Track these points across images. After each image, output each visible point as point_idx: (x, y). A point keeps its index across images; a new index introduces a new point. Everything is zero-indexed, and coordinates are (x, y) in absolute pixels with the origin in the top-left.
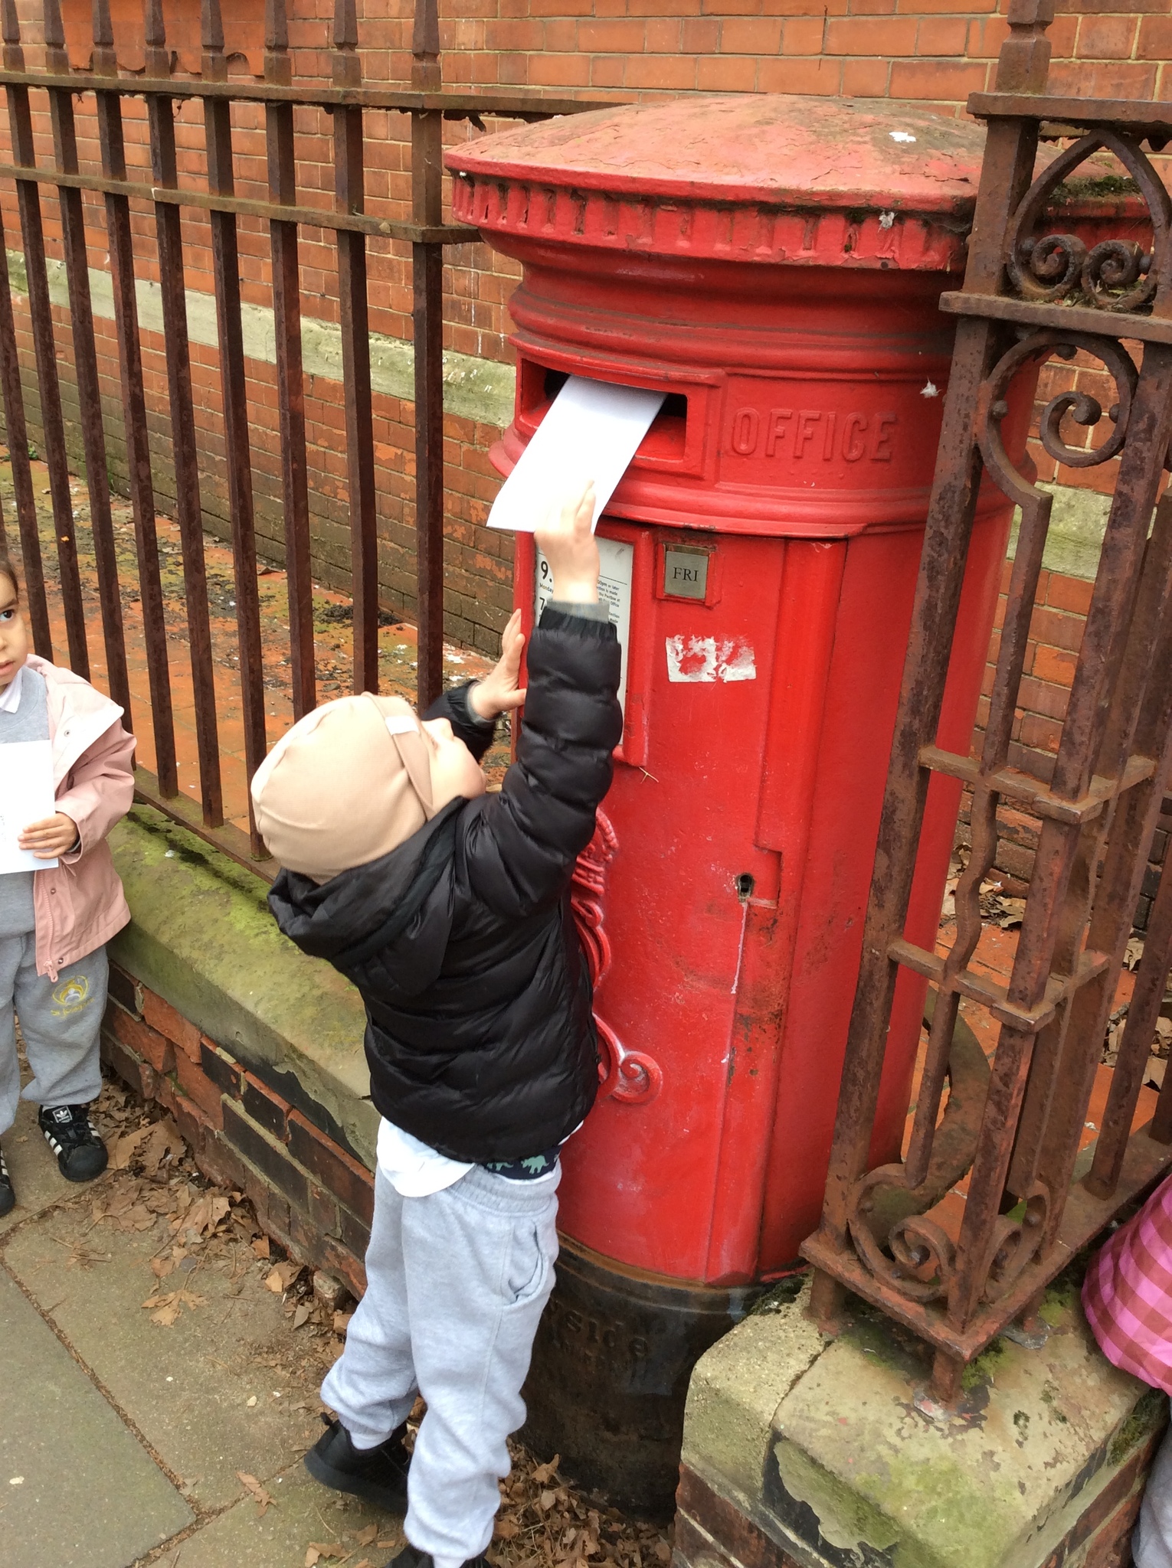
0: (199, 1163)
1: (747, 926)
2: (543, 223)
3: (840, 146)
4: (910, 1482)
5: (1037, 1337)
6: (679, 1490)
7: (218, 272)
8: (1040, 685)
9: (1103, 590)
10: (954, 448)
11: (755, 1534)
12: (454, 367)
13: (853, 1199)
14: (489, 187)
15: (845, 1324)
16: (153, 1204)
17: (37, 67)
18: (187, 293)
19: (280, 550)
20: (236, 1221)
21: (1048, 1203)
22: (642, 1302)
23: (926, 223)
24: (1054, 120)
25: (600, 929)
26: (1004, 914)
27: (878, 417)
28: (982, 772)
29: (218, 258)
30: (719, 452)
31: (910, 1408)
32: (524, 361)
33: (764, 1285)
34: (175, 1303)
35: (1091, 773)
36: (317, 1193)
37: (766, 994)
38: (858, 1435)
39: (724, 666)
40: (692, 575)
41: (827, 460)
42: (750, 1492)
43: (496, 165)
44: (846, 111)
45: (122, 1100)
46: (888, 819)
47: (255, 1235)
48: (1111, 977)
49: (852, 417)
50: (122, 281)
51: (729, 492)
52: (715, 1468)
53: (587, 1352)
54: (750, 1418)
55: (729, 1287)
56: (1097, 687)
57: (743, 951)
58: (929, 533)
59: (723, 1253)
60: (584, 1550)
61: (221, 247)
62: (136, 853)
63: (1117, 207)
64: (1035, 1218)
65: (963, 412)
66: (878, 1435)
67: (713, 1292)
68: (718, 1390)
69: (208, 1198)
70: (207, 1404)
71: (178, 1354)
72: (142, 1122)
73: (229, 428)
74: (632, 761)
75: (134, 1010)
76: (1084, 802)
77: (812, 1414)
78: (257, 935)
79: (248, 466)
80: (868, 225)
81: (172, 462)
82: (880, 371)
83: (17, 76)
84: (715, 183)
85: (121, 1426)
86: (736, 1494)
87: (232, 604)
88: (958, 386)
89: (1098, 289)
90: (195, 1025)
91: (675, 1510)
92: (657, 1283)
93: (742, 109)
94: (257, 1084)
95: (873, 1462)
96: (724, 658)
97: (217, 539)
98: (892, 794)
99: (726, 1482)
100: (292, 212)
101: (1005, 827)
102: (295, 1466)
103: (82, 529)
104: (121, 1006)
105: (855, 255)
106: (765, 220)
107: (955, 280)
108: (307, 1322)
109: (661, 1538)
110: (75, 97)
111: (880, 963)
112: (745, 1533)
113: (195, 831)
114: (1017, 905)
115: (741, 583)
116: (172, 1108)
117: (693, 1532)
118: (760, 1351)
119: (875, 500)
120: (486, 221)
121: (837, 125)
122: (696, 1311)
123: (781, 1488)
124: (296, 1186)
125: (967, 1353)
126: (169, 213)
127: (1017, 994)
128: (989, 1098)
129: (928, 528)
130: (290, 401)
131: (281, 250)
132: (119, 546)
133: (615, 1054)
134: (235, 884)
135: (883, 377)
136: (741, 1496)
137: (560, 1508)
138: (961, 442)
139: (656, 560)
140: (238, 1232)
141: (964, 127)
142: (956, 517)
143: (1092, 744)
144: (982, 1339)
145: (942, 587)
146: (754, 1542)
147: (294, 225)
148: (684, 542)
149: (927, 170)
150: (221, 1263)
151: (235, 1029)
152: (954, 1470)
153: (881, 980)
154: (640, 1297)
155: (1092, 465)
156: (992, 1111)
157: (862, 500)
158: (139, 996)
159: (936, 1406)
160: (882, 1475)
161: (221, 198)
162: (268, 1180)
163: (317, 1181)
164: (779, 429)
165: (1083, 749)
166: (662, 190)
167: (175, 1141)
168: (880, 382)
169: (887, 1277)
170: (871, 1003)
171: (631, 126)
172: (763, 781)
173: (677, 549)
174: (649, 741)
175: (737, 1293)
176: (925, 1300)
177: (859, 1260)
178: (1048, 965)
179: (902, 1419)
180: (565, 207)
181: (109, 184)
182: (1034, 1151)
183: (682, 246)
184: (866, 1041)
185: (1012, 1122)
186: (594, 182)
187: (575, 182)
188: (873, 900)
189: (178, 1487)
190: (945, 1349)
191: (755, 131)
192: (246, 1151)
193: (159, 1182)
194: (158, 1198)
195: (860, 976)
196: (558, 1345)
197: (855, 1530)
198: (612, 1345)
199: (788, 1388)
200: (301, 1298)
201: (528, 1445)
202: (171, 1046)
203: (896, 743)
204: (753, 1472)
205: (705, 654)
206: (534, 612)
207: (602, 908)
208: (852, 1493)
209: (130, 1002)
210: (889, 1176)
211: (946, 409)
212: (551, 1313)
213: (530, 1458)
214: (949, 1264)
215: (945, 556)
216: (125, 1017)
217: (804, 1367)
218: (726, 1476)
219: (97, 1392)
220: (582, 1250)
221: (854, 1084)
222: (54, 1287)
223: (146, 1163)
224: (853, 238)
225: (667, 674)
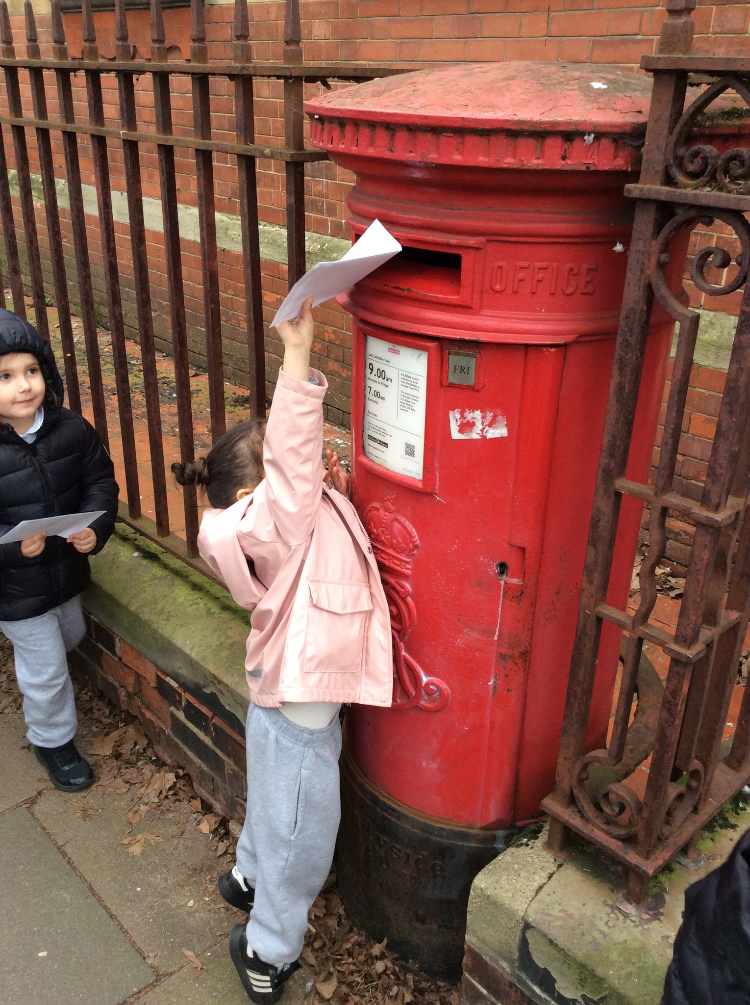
0: (156, 751)
1: (504, 596)
2: (368, 148)
3: (559, 92)
4: (614, 956)
5: (696, 862)
6: (464, 961)
7: (163, 183)
8: (694, 439)
9: (734, 374)
10: (635, 285)
11: (514, 989)
12: (313, 242)
13: (576, 771)
14: (333, 125)
15: (571, 853)
16: (127, 777)
17: (48, 56)
18: (144, 198)
19: (203, 359)
20: (180, 788)
21: (702, 774)
22: (438, 839)
23: (615, 141)
24: (697, 71)
25: (409, 599)
26: (672, 588)
27: (585, 266)
28: (656, 494)
29: (163, 175)
30: (482, 291)
31: (614, 908)
33: (518, 828)
34: (142, 841)
35: (728, 494)
36: (231, 770)
37: (517, 640)
38: (580, 925)
39: (487, 428)
40: (466, 370)
41: (551, 294)
42: (510, 962)
43: (337, 110)
44: (562, 70)
45: (107, 712)
46: (595, 525)
47: (192, 797)
48: (742, 627)
49: (568, 266)
50: (103, 190)
51: (488, 316)
52: (487, 945)
53: (404, 871)
54: (510, 913)
55: (493, 830)
56: (730, 438)
57: (502, 613)
58: (619, 339)
59: (491, 808)
60: (403, 1000)
61: (164, 169)
62: (115, 554)
63: (740, 127)
64: (694, 784)
65: (640, 262)
66: (593, 925)
67: (485, 832)
68: (489, 896)
69: (162, 773)
70: (162, 905)
71: (144, 873)
72: (120, 725)
73: (170, 281)
74: (429, 490)
75: (114, 653)
76: (722, 513)
77: (550, 911)
78: (191, 605)
79: (184, 308)
80: (577, 143)
81: (135, 306)
82: (586, 236)
83: (35, 62)
84: (478, 117)
85: (108, 919)
86: (501, 963)
87: (175, 395)
88: (637, 245)
89: (728, 180)
90: (153, 663)
91: (462, 973)
92: (448, 827)
93: (494, 71)
94: (192, 700)
95: (590, 943)
96: (487, 423)
97: (165, 354)
98: (597, 509)
99: (495, 955)
100: (208, 144)
101: (672, 531)
102: (219, 945)
103: (80, 350)
104: (107, 652)
105: (569, 162)
106: (510, 141)
107: (635, 176)
108: (226, 853)
109: (454, 993)
110: (72, 74)
111: (590, 619)
112: (507, 988)
113: (152, 539)
114: (681, 582)
115: (497, 375)
116: (139, 716)
117: (473, 987)
118: (516, 870)
119: (584, 319)
120: (331, 146)
121: (556, 79)
122: (473, 845)
123: (531, 959)
124: (217, 765)
125: (651, 872)
126: (131, 146)
127: (681, 639)
128: (663, 706)
129: (618, 337)
130: (209, 264)
131: (202, 169)
132: (103, 360)
133: (420, 679)
134: (177, 573)
135: (587, 240)
136: (504, 964)
137: (389, 972)
138: (639, 281)
139: (442, 361)
140: (182, 795)
141: (639, 79)
142: (637, 329)
143: (728, 474)
144: (660, 862)
146: (513, 994)
147: (211, 152)
148: (460, 349)
149: (614, 106)
150: (171, 815)
151: (179, 665)
152: (643, 948)
153: (591, 630)
154: (437, 835)
155: (725, 294)
156: (665, 714)
157: (575, 320)
158: (118, 644)
159: (629, 906)
160: (595, 950)
161: (165, 137)
162: (199, 761)
163: (231, 763)
164: (521, 275)
165: (722, 477)
166: (444, 123)
167: (141, 737)
168: (586, 243)
169: (598, 823)
170: (585, 646)
171: (423, 83)
172: (513, 503)
173: (456, 354)
174: (439, 477)
175: (500, 833)
176: (623, 837)
177: (579, 811)
178: (700, 619)
179: (609, 914)
180: (382, 136)
181: (93, 129)
182: (693, 741)
183: (457, 159)
184: (583, 670)
185: (678, 722)
186: (400, 119)
187: (388, 119)
188: (585, 579)
189: (144, 958)
190: (637, 869)
191: (503, 84)
192: (185, 742)
193: (131, 764)
194: (131, 773)
195: (578, 627)
196: (385, 866)
197: (580, 987)
198: (420, 867)
199: (534, 894)
200: (221, 837)
201: (367, 931)
202: (138, 677)
203: (600, 477)
204: (512, 949)
205: (475, 421)
206: (365, 396)
207: (411, 585)
208: (576, 962)
209: (112, 649)
210: (598, 757)
211: (629, 260)
212: (381, 846)
213: (368, 940)
214: (638, 814)
215: (630, 355)
216: (109, 658)
217: (544, 881)
218: (494, 951)
219: (93, 897)
220: (400, 806)
221: (575, 698)
222: (65, 831)
223: (122, 751)
224: (568, 151)
225: (450, 434)
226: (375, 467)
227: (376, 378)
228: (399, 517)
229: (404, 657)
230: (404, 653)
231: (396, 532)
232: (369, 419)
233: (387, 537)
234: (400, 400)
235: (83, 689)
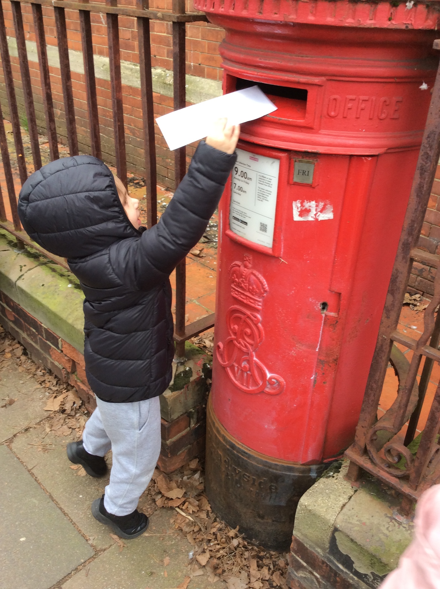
0: (87, 407)
1: (324, 323)
2: (242, 10)
4: (393, 550)
6: (293, 545)
7: (83, 38)
10: (436, 114)
11: (325, 565)
13: (369, 435)
15: (362, 482)
16: (70, 425)
22: (274, 471)
23: (428, 6)
25: (260, 325)
27: (395, 99)
29: (83, 32)
30: (321, 116)
31: (392, 519)
32: (228, 75)
33: (326, 464)
37: (332, 352)
38: (371, 530)
39: (319, 213)
40: (306, 173)
41: (370, 119)
42: (323, 549)
45: (55, 383)
46: (394, 281)
49: (383, 99)
51: (325, 134)
52: (308, 539)
53: (251, 489)
54: (324, 522)
55: (310, 465)
57: (322, 334)
58: (421, 153)
59: (309, 452)
61: (84, 27)
62: (56, 286)
66: (379, 530)
67: (304, 467)
68: (310, 510)
71: (84, 486)
72: (64, 391)
73: (89, 107)
74: (276, 255)
75: (58, 348)
77: (351, 521)
79: (98, 124)
80: (400, 7)
85: (63, 515)
86: (317, 549)
88: (439, 85)
91: (289, 552)
92: (281, 464)
95: (377, 541)
96: (319, 210)
98: (397, 270)
99: (313, 544)
100: (116, 9)
104: (53, 346)
105: (394, 22)
109: (281, 559)
111: (386, 342)
112: (321, 564)
115: (328, 176)
116: (75, 386)
117: (297, 561)
118: (327, 494)
119: (391, 137)
120: (213, 10)
122: (297, 474)
123: (337, 548)
126: (60, 12)
128: (435, 399)
129: (421, 151)
130: (117, 95)
131: (111, 27)
133: (265, 375)
135: (398, 80)
136: (319, 550)
137: (241, 546)
138: (439, 111)
139: (289, 167)
142: (435, 146)
145: (427, 178)
146: (324, 568)
147: (117, 15)
148: (303, 158)
153: (386, 348)
154: (273, 469)
156: (435, 403)
157: (386, 137)
158: (60, 342)
159: (402, 518)
160: (381, 546)
161: (84, 4)
164: (350, 105)
167: (77, 399)
168: (397, 83)
169: (383, 467)
170: (381, 358)
172: (334, 263)
173: (300, 161)
174: (284, 246)
175: (314, 467)
176: (399, 476)
177: (370, 459)
179: (389, 523)
180: (253, 2)
183: (311, 19)
184: (378, 373)
188: (384, 315)
189: (87, 540)
190: (409, 497)
193: (72, 416)
194: (72, 422)
195: (376, 346)
196: (239, 485)
197: (370, 567)
198: (262, 487)
199: (340, 510)
201: (226, 521)
202: (74, 364)
203: (400, 248)
204: (325, 542)
205: (310, 208)
206: (231, 190)
207: (261, 315)
208: (369, 554)
209: (57, 345)
210: (385, 427)
211: (433, 96)
212: (236, 474)
213: (226, 527)
214: (411, 463)
215: (429, 164)
216: (55, 351)
217: (346, 501)
218: (312, 542)
219: (52, 502)
220: (250, 450)
221: (372, 390)
222: (32, 460)
223: (66, 408)
224: (393, 14)
225: (293, 217)
226: (238, 238)
227: (240, 178)
228: (255, 272)
229: (255, 361)
230: (255, 359)
231: (252, 281)
232: (234, 206)
233: (245, 284)
234: (257, 194)
235: (38, 368)
